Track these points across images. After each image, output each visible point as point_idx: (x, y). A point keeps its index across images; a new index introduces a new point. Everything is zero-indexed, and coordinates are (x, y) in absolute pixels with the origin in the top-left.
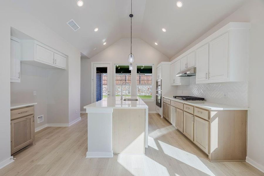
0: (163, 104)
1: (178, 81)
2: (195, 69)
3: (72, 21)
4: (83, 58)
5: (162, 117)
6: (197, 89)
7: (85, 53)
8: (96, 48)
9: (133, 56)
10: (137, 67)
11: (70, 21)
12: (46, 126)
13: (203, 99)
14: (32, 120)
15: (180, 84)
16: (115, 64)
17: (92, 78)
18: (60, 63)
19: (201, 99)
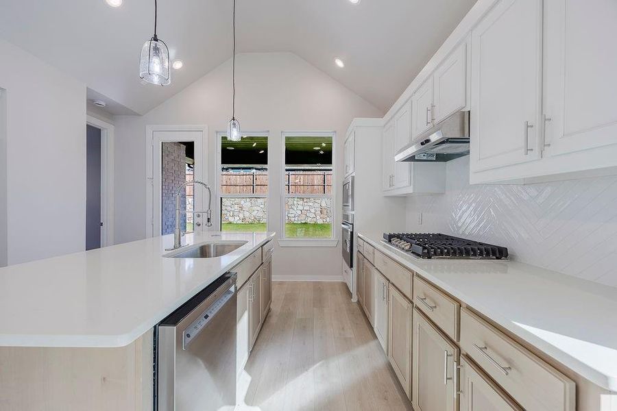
0: (358, 259)
1: (405, 180)
2: (465, 118)
5: (354, 299)
6: (471, 208)
10: (287, 139)
13: (499, 253)
15: (410, 190)
16: (217, 133)
17: (149, 175)
19: (494, 254)
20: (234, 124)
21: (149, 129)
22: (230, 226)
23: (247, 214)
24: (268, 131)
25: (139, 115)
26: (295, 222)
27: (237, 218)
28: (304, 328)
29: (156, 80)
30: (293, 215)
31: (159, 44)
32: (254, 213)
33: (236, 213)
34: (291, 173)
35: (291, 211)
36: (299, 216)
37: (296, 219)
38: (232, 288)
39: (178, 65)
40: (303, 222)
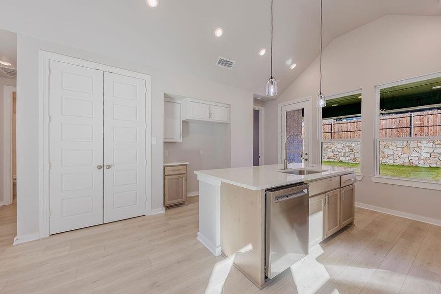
17: (280, 131)
20: (321, 97)
21: (280, 105)
22: (341, 164)
24: (361, 89)
26: (420, 165)
27: (348, 158)
28: (381, 246)
29: (272, 94)
30: (417, 158)
31: (273, 80)
33: (347, 155)
34: (413, 114)
35: (414, 154)
36: (426, 159)
37: (422, 162)
38: (305, 191)
39: (293, 66)
40: (432, 166)
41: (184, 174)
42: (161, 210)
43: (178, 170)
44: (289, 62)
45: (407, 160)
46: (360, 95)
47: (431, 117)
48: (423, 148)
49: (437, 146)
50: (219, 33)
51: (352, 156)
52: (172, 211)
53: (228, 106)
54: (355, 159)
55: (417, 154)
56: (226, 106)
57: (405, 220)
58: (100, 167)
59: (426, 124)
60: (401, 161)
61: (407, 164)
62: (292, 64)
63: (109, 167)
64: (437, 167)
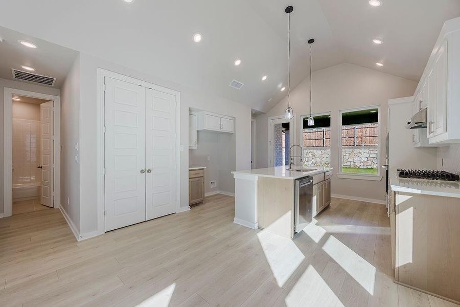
3: (234, 82)
4: (255, 115)
7: (258, 109)
8: (271, 99)
9: (291, 110)
11: (232, 82)
12: (218, 192)
14: (202, 182)
16: (301, 116)
17: (269, 140)
18: (227, 128)
21: (269, 120)
23: (318, 160)
24: (330, 112)
25: (264, 113)
26: (361, 167)
30: (359, 161)
32: (324, 159)
33: (310, 159)
35: (357, 158)
36: (364, 162)
38: (311, 181)
39: (283, 89)
40: (369, 167)
41: (202, 177)
42: (187, 208)
43: (198, 174)
44: (280, 86)
45: (352, 163)
46: (330, 115)
47: (368, 129)
48: (362, 153)
49: (372, 152)
50: (238, 63)
51: (314, 161)
52: (197, 209)
53: (234, 119)
54: (316, 163)
55: (359, 158)
56: (231, 118)
57: (357, 201)
58: (142, 171)
59: (365, 135)
60: (348, 164)
61: (352, 167)
62: (282, 87)
63: (149, 171)
64: (372, 168)
